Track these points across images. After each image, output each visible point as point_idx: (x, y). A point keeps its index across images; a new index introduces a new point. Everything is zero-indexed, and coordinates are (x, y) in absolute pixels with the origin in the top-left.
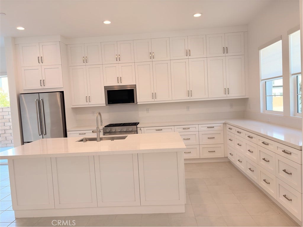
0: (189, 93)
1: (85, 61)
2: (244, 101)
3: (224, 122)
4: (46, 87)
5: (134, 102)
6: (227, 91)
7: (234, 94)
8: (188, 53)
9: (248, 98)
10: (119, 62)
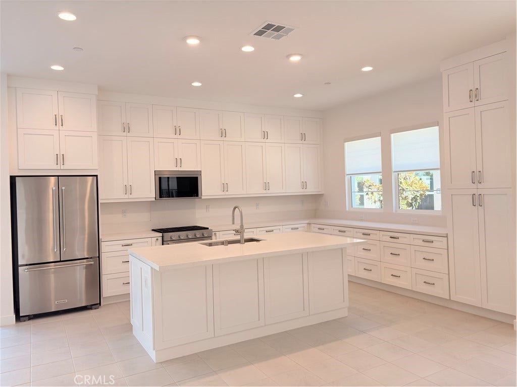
0: (266, 186)
1: (126, 128)
2: (316, 198)
3: (307, 222)
4: (65, 167)
5: (197, 196)
6: (304, 185)
7: (311, 190)
8: (265, 135)
9: (323, 195)
10: (179, 137)
